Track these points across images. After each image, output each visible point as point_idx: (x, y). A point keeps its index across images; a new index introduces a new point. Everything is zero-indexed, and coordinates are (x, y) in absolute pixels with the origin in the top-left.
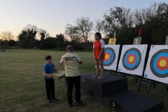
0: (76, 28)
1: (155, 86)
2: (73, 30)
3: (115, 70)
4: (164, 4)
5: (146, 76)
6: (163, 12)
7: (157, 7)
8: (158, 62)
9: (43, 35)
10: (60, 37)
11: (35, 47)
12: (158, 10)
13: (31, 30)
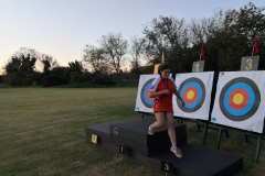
0: (101, 52)
1: (228, 136)
2: (96, 55)
4: (234, 11)
5: (214, 119)
6: (233, 23)
7: (224, 17)
9: (47, 63)
10: (76, 67)
11: (35, 83)
12: (226, 21)
13: (26, 56)
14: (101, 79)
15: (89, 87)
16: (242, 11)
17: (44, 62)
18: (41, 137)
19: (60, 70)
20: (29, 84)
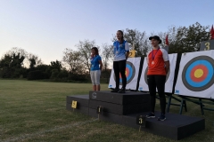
0: (78, 54)
1: (186, 110)
2: (74, 57)
3: (135, 89)
4: (184, 28)
5: (177, 91)
6: (184, 37)
7: (176, 33)
8: (193, 72)
9: (33, 61)
10: (56, 65)
12: (178, 36)
13: (17, 54)
14: (76, 77)
15: (66, 82)
16: (191, 28)
17: (30, 60)
18: (27, 104)
19: (43, 67)
20: (17, 77)
